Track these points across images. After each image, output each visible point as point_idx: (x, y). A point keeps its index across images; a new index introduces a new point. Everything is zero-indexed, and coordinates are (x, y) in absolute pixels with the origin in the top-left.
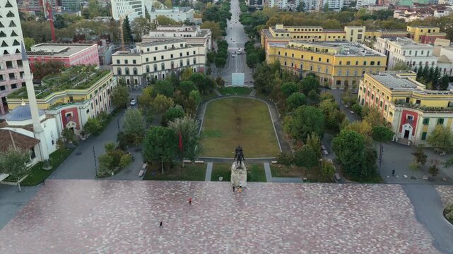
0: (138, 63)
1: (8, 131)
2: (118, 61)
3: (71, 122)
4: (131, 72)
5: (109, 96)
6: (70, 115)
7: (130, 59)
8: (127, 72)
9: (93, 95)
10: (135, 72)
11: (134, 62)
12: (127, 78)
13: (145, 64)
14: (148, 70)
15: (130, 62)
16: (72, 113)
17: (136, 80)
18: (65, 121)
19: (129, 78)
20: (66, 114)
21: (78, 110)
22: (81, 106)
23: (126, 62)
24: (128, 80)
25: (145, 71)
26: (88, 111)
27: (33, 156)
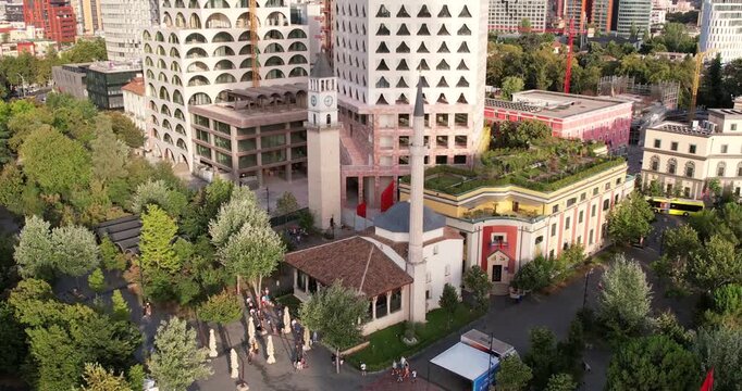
0: (698, 153)
1: (370, 244)
2: (657, 143)
3: (498, 255)
4: (680, 171)
5: (604, 213)
6: (501, 238)
7: (684, 142)
8: (672, 169)
9: (562, 208)
10: (690, 172)
11: (693, 149)
12: (668, 180)
13: (717, 156)
14: (721, 172)
15: (683, 149)
16: (505, 235)
17: (687, 189)
18: (487, 248)
19: (673, 181)
20: (493, 235)
21: (519, 233)
22: (526, 224)
23: (675, 146)
24: (670, 186)
25: (713, 174)
26: (539, 239)
27: (396, 306)
